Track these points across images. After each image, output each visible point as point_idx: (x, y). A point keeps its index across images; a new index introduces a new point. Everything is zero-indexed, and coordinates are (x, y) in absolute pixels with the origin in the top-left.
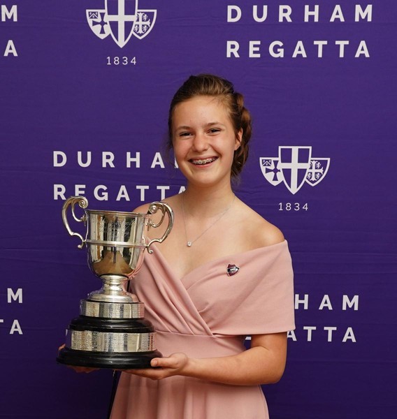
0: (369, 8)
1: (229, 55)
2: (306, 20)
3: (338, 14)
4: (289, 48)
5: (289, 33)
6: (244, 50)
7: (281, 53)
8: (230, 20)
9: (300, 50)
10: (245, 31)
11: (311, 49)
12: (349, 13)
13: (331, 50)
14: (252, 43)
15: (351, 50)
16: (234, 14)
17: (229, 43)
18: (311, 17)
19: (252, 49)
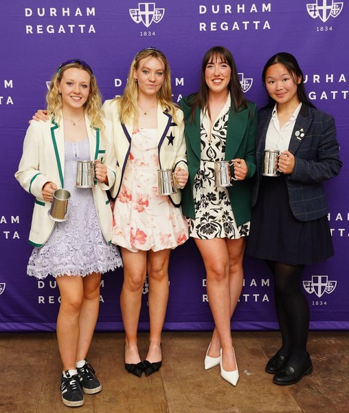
0: (269, 5)
1: (201, 30)
2: (239, 12)
3: (254, 8)
4: (230, 26)
5: (230, 18)
6: (208, 27)
7: (227, 28)
8: (201, 12)
9: (236, 26)
10: (208, 18)
11: (241, 26)
12: (259, 8)
13: (251, 26)
14: (212, 24)
15: (261, 25)
16: (203, 10)
17: (201, 24)
18: (241, 10)
19: (212, 26)
